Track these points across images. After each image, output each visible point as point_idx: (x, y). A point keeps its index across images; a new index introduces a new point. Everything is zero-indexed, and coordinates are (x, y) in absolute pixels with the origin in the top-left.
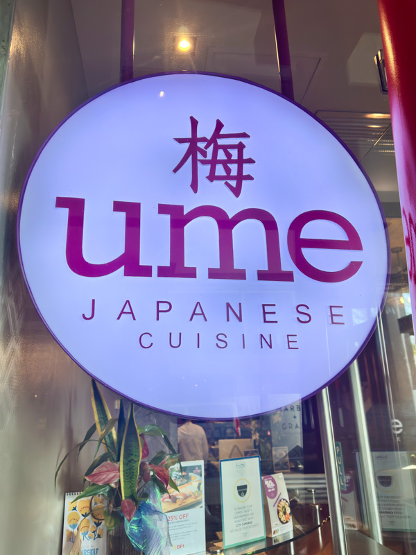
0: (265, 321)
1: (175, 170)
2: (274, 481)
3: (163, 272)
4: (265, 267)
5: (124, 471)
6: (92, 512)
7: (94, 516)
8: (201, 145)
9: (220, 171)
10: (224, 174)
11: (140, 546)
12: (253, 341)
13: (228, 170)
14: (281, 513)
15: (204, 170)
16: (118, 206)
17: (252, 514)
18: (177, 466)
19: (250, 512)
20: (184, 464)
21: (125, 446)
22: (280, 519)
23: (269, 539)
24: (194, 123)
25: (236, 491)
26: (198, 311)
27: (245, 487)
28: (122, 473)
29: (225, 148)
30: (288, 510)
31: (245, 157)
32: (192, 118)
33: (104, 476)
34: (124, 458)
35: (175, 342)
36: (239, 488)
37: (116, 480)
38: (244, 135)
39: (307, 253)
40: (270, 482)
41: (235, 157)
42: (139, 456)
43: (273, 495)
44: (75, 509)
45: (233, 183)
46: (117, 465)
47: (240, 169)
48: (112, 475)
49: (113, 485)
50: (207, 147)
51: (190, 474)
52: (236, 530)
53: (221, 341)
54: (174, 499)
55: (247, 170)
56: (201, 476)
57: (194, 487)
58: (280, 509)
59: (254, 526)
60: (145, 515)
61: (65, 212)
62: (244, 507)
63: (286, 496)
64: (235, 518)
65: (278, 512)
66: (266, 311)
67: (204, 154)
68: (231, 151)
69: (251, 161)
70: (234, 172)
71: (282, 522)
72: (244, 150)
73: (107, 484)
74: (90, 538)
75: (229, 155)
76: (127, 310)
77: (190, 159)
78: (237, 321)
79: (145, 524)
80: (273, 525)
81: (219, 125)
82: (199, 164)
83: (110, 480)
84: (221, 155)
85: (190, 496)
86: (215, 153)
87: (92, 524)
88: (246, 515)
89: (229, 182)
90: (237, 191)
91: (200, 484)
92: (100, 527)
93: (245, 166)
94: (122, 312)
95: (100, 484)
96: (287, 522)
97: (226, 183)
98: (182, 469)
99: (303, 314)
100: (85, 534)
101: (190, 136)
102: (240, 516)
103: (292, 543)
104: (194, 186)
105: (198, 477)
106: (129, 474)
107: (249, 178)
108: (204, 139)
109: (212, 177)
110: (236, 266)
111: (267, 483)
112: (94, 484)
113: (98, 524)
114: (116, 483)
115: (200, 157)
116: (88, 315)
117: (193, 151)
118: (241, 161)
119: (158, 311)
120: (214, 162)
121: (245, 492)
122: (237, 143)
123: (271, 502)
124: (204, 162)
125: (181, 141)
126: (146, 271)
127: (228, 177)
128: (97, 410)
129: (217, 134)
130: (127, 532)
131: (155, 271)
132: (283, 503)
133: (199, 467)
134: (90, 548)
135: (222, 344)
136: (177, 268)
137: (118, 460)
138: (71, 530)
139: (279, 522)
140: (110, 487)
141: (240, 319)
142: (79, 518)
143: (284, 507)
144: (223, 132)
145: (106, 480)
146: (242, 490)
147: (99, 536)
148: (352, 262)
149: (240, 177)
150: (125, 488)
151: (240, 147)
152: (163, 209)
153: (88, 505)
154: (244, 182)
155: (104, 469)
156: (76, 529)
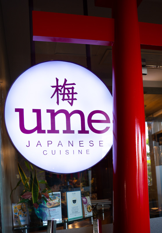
0: (80, 146)
1: (52, 97)
2: (86, 199)
3: (49, 132)
4: (80, 129)
5: (33, 195)
6: (22, 209)
7: (23, 210)
8: (60, 88)
9: (66, 97)
10: (67, 98)
11: (40, 217)
12: (76, 152)
13: (69, 97)
14: (88, 209)
15: (61, 97)
16: (34, 111)
17: (78, 209)
18: (51, 194)
19: (77, 209)
20: (54, 193)
21: (33, 186)
22: (88, 211)
23: (84, 217)
24: (57, 80)
25: (72, 202)
26: (60, 144)
27: (75, 200)
28: (32, 195)
29: (68, 89)
30: (91, 208)
31: (74, 92)
32: (56, 78)
33: (27, 196)
34: (33, 190)
35: (54, 153)
36: (73, 201)
37: (31, 198)
38: (74, 84)
39: (93, 124)
40: (85, 199)
41: (71, 92)
42: (38, 190)
43: (85, 203)
44: (16, 208)
45: (70, 101)
46: (31, 193)
47: (73, 96)
48: (29, 196)
49: (30, 199)
50: (62, 89)
51: (56, 196)
52: (72, 214)
53: (67, 152)
54: (50, 204)
55: (75, 96)
56: (59, 196)
57: (57, 200)
58: (88, 208)
59: (79, 213)
60: (41, 208)
61: (18, 113)
62: (75, 207)
63: (90, 203)
64: (72, 210)
65: (87, 208)
66: (80, 143)
67: (61, 91)
68: (69, 90)
69: (76, 93)
70: (71, 98)
71: (89, 212)
72: (74, 89)
73: (28, 199)
74: (22, 217)
75: (69, 91)
76: (39, 144)
77: (56, 93)
78: (72, 146)
79: (42, 211)
80: (85, 212)
81: (66, 81)
82: (59, 95)
83: (29, 198)
84: (66, 92)
85: (56, 203)
86: (64, 91)
87: (22, 213)
88: (76, 209)
89: (69, 101)
90: (71, 104)
91: (59, 200)
92: (25, 213)
93: (74, 95)
94: (38, 144)
95: (26, 198)
96: (90, 212)
97: (68, 101)
98: (53, 195)
99: (91, 144)
100: (20, 216)
101: (56, 85)
102: (74, 210)
103: (92, 217)
104: (58, 103)
105: (58, 197)
106: (35, 196)
107: (76, 99)
108: (60, 86)
109: (64, 99)
110: (71, 129)
111: (83, 199)
112: (24, 199)
113: (24, 213)
114: (31, 199)
115: (59, 92)
116: (28, 146)
117: (57, 90)
118: (73, 93)
119: (48, 144)
120: (64, 94)
121: (75, 202)
122: (71, 87)
123: (85, 205)
124: (61, 94)
125: (53, 87)
126: (44, 132)
127: (69, 99)
128: (21, 175)
129: (65, 84)
130: (36, 213)
131: (46, 132)
132: (89, 206)
133: (59, 194)
134: (23, 220)
135: (67, 153)
136: (53, 130)
137: (31, 191)
138: (15, 214)
139: (87, 212)
140: (29, 200)
141: (73, 146)
142: (18, 211)
143: (89, 207)
144: (67, 83)
145: (28, 197)
146: (74, 201)
147: (25, 216)
148: (107, 127)
149: (73, 99)
150: (34, 200)
151: (73, 88)
152: (48, 111)
153: (20, 207)
154: (74, 101)
155: (27, 194)
156: (17, 214)
